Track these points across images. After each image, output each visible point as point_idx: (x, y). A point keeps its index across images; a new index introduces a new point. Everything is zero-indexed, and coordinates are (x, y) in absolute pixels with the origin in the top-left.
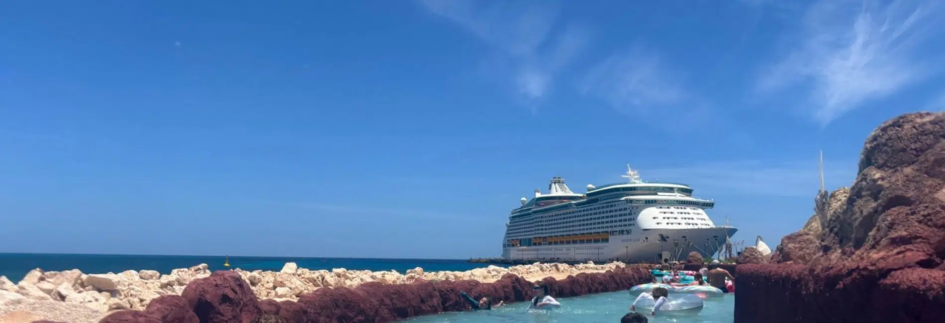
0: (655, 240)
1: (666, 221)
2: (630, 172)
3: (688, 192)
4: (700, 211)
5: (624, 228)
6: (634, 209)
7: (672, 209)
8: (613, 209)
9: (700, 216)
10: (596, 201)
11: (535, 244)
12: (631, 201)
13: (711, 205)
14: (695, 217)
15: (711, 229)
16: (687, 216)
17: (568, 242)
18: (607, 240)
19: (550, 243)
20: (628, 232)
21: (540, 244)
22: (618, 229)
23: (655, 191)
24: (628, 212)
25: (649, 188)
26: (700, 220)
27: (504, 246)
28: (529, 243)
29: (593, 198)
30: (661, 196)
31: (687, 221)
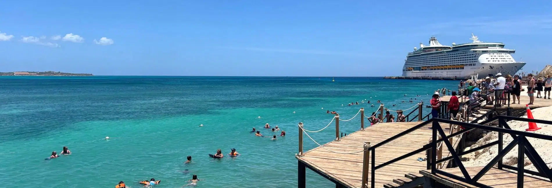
0: (487, 68)
1: (493, 60)
2: (473, 37)
3: (502, 46)
4: (508, 55)
5: (472, 63)
6: (476, 55)
7: (495, 54)
8: (467, 54)
9: (508, 57)
10: (458, 50)
11: (423, 70)
12: (476, 51)
13: (514, 52)
14: (506, 58)
15: (513, 64)
16: (502, 57)
17: (442, 69)
18: (463, 68)
19: (432, 69)
20: (474, 65)
21: (426, 70)
22: (469, 63)
23: (487, 46)
24: (474, 56)
25: (484, 45)
26: (509, 59)
27: (404, 70)
28: (419, 69)
29: (456, 49)
30: (490, 49)
31: (502, 60)
